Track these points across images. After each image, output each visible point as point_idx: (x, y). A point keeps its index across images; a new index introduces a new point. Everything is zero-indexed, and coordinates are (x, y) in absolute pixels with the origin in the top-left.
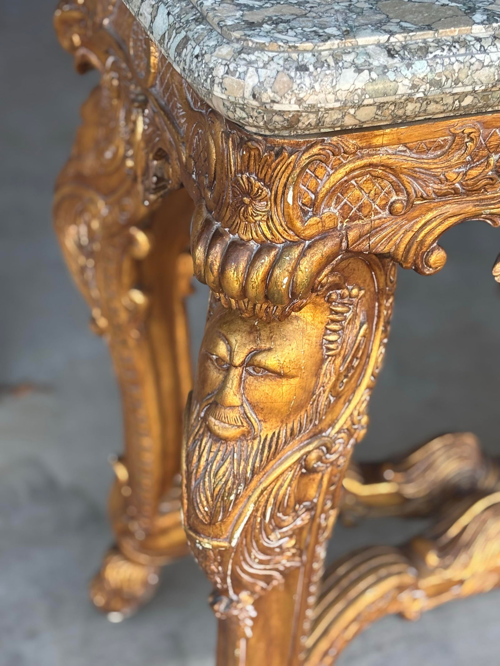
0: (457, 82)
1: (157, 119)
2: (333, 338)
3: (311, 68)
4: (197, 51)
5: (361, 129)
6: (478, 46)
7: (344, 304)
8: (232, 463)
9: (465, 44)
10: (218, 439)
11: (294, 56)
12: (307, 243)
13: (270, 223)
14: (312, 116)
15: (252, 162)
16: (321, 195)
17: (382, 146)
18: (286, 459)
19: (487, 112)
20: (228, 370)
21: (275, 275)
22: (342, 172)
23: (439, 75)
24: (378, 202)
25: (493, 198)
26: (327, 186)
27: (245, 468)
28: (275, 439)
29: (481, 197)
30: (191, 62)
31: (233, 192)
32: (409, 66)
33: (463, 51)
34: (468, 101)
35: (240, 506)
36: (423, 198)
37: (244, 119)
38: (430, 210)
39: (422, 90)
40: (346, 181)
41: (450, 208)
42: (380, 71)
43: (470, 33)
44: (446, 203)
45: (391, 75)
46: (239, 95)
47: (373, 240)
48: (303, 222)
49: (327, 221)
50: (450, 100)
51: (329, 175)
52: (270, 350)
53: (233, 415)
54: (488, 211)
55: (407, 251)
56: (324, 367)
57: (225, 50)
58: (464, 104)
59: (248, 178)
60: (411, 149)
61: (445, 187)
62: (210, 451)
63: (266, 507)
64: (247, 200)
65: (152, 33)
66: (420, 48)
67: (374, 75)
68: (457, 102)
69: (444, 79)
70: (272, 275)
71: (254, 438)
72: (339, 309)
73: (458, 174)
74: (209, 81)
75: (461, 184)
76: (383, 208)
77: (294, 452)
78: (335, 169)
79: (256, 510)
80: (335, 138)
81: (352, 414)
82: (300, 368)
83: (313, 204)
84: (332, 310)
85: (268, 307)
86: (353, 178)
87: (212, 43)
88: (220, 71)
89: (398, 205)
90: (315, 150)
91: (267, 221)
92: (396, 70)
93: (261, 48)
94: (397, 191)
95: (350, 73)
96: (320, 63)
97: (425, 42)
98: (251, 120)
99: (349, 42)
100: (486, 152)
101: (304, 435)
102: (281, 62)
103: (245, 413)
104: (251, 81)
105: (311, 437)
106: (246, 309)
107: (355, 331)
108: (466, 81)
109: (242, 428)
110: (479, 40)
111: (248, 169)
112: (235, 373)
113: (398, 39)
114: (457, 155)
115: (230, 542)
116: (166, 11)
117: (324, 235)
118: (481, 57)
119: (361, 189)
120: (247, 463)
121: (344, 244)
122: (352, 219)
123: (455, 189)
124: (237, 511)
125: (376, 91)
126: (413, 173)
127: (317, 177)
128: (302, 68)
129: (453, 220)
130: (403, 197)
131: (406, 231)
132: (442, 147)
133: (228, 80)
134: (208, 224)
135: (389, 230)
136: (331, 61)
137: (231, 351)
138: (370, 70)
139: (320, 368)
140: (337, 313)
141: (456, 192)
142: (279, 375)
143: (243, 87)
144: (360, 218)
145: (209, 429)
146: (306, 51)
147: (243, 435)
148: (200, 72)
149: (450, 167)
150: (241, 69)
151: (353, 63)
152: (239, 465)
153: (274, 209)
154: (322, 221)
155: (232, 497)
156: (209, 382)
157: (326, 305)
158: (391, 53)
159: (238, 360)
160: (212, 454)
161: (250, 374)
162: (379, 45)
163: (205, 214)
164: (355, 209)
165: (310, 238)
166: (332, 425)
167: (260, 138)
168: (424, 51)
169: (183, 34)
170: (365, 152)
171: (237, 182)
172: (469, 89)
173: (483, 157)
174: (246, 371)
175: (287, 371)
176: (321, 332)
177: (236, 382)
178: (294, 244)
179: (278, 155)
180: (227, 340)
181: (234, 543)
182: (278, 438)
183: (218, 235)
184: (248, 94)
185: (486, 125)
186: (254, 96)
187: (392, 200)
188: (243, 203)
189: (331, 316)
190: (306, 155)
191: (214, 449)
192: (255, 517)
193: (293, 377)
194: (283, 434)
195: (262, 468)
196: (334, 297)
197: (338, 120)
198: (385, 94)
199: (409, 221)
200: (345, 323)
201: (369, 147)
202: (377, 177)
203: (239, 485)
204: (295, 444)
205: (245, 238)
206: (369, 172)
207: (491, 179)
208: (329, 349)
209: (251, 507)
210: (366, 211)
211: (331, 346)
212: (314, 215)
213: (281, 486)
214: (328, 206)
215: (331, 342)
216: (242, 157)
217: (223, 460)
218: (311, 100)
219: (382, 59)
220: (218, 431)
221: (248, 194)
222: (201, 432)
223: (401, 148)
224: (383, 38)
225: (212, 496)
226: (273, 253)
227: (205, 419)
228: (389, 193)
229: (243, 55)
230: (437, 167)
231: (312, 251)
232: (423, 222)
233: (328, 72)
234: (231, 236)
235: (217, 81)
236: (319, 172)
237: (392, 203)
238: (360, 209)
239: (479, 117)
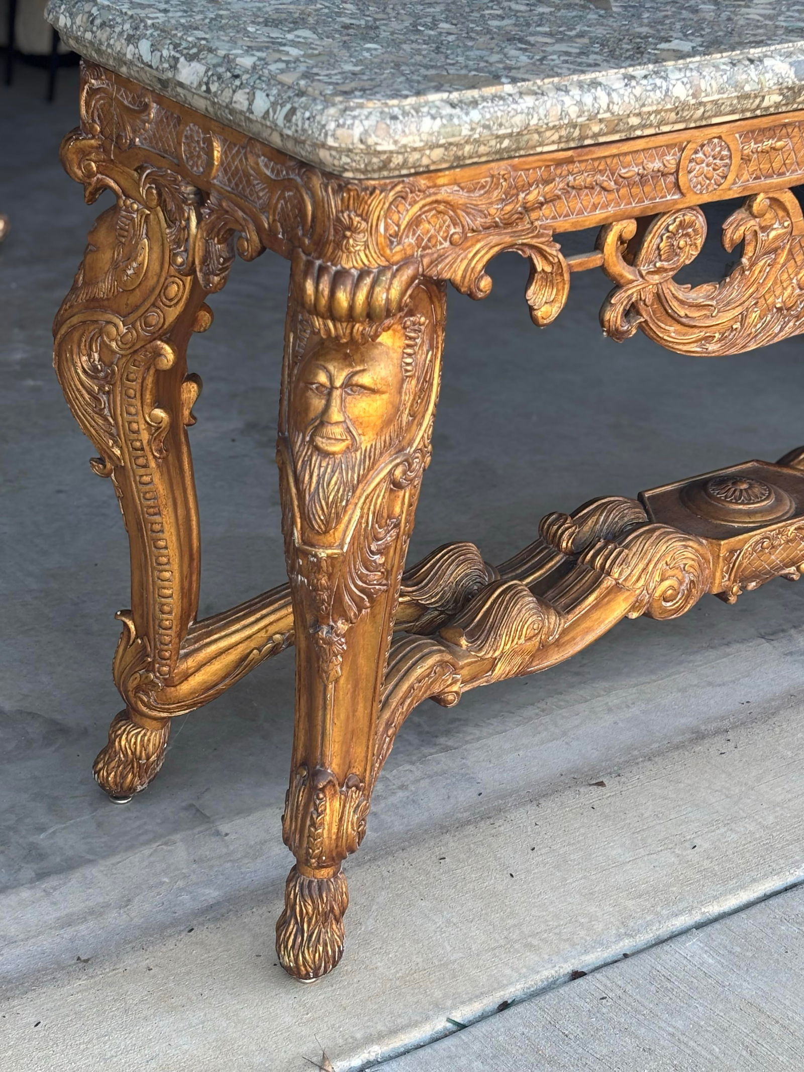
0: (501, 125)
1: (224, 204)
2: (409, 360)
3: (401, 117)
4: (307, 114)
5: (429, 172)
6: (511, 99)
7: (415, 331)
8: (341, 473)
9: (501, 98)
10: (326, 454)
11: (386, 110)
12: (395, 267)
13: (367, 252)
14: (400, 157)
15: (351, 202)
16: (402, 227)
17: (443, 185)
18: (382, 469)
19: (515, 157)
20: (330, 394)
21: (375, 292)
22: (416, 207)
23: (488, 120)
24: (441, 233)
25: (523, 231)
26: (407, 219)
27: (352, 477)
28: (373, 450)
29: (514, 230)
30: (303, 124)
31: (335, 230)
32: (467, 114)
33: (501, 102)
34: (506, 143)
35: (349, 512)
36: (473, 231)
37: (348, 164)
38: (478, 241)
39: (478, 131)
40: (420, 215)
41: (494, 239)
42: (448, 118)
43: (503, 91)
44: (490, 235)
45: (456, 121)
46: (349, 141)
47: (440, 267)
48: (391, 250)
49: (408, 249)
50: (493, 143)
51: (408, 211)
52: (364, 370)
53: (337, 431)
54: (520, 242)
55: (464, 277)
56: (405, 386)
57: (332, 111)
58: (503, 146)
59: (349, 216)
60: (462, 189)
61: (489, 220)
62: (320, 466)
63: (368, 514)
64: (348, 233)
65: (252, 113)
66: (471, 102)
67: (445, 121)
68: (498, 145)
69: (492, 123)
70: (373, 293)
71: (357, 450)
72: (412, 335)
73: (497, 209)
74: (323, 135)
75: (500, 219)
76: (445, 240)
77: (387, 465)
78: (411, 205)
79: (361, 517)
80: (411, 179)
81: (423, 437)
82: (389, 385)
83: (396, 235)
84: (407, 336)
85: (364, 329)
86: (425, 212)
87: (319, 107)
88: (332, 126)
89: (456, 236)
90: (399, 188)
91: (364, 251)
92: (459, 117)
93: (361, 106)
94: (455, 225)
95: (427, 120)
96: (405, 114)
97: (473, 97)
98: (354, 164)
99: (422, 99)
100: (515, 191)
101: (393, 450)
102: (378, 114)
103: (348, 428)
104: (357, 131)
105: (397, 453)
106: (344, 334)
107: (424, 356)
108: (507, 124)
109: (347, 442)
110: (510, 95)
111: (348, 208)
112: (337, 393)
113: (455, 96)
114: (495, 193)
115: (342, 549)
116: (264, 94)
117: (407, 261)
118: (515, 106)
119: (429, 223)
120: (353, 471)
121: (421, 270)
122: (424, 249)
123: (496, 222)
124: (347, 518)
125: (447, 133)
126: (465, 208)
127: (399, 212)
128: (394, 118)
129: (496, 249)
130: (459, 230)
131: (462, 260)
132: (483, 187)
133: (339, 132)
134: (309, 264)
135: (450, 258)
136: (413, 112)
137: (331, 378)
138: (442, 118)
139: (401, 387)
140: (411, 338)
141: (497, 226)
142: (373, 391)
143: (352, 136)
144: (430, 248)
145: (317, 448)
146: (393, 106)
147: (348, 448)
148: (313, 130)
149: (491, 203)
150: (349, 122)
151: (429, 113)
152: (347, 474)
153: (370, 240)
154: (404, 249)
155: (344, 503)
156: (312, 408)
157: (402, 331)
158: (453, 106)
159: (338, 383)
160: (322, 469)
161: (349, 394)
162: (442, 100)
163: (304, 257)
164: (425, 240)
165: (396, 264)
166: (410, 444)
167: (356, 182)
168: (474, 103)
169: (288, 106)
170: (432, 191)
171: (338, 220)
172: (509, 131)
173: (513, 195)
174: (346, 392)
175: (379, 386)
176: (400, 356)
177: (338, 401)
178: (387, 268)
179: (371, 194)
180: (325, 368)
181: (345, 550)
182: (375, 449)
183: (322, 270)
184: (356, 140)
185: (515, 168)
186: (361, 141)
187: (451, 232)
188: (345, 237)
189: (407, 342)
190: (392, 193)
191: (324, 464)
192: (361, 523)
193: (383, 393)
194: (378, 446)
195: (365, 476)
196: (408, 323)
197: (418, 160)
198: (453, 136)
199: (465, 250)
200: (416, 348)
201: (435, 186)
202: (440, 212)
203: (349, 491)
204: (386, 458)
205: (347, 267)
206: (435, 208)
207: (521, 213)
208: (407, 371)
209: (358, 513)
210: (433, 241)
211: (409, 368)
212: (399, 244)
213: (378, 496)
214: (407, 236)
215: (408, 364)
216: (342, 200)
217: (333, 472)
218: (404, 141)
219: (448, 110)
220: (326, 448)
221: (349, 228)
222: (309, 453)
223: (456, 188)
224: (445, 95)
225: (327, 504)
226: (372, 276)
227: (312, 440)
228: (449, 226)
229: (348, 113)
230: (482, 203)
231: (400, 273)
232: (474, 251)
233: (413, 120)
234: (334, 268)
235: (330, 133)
236: (401, 208)
237: (452, 235)
238: (429, 240)
239: (509, 161)
